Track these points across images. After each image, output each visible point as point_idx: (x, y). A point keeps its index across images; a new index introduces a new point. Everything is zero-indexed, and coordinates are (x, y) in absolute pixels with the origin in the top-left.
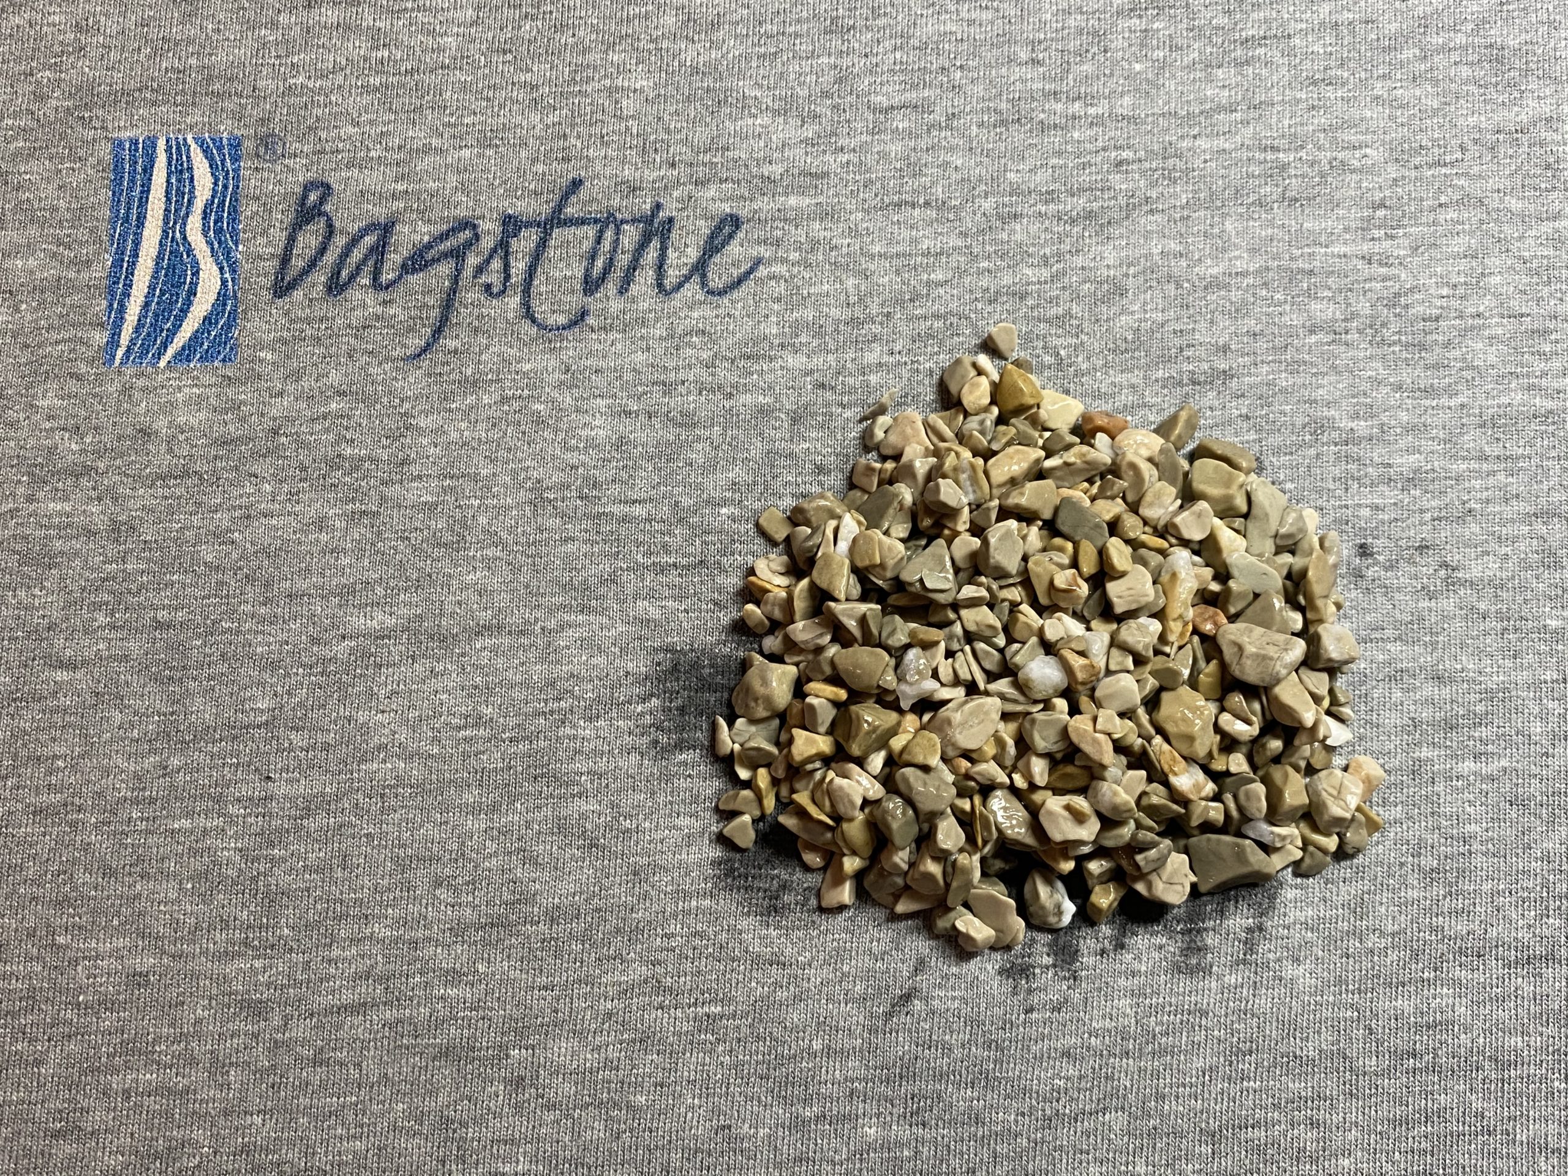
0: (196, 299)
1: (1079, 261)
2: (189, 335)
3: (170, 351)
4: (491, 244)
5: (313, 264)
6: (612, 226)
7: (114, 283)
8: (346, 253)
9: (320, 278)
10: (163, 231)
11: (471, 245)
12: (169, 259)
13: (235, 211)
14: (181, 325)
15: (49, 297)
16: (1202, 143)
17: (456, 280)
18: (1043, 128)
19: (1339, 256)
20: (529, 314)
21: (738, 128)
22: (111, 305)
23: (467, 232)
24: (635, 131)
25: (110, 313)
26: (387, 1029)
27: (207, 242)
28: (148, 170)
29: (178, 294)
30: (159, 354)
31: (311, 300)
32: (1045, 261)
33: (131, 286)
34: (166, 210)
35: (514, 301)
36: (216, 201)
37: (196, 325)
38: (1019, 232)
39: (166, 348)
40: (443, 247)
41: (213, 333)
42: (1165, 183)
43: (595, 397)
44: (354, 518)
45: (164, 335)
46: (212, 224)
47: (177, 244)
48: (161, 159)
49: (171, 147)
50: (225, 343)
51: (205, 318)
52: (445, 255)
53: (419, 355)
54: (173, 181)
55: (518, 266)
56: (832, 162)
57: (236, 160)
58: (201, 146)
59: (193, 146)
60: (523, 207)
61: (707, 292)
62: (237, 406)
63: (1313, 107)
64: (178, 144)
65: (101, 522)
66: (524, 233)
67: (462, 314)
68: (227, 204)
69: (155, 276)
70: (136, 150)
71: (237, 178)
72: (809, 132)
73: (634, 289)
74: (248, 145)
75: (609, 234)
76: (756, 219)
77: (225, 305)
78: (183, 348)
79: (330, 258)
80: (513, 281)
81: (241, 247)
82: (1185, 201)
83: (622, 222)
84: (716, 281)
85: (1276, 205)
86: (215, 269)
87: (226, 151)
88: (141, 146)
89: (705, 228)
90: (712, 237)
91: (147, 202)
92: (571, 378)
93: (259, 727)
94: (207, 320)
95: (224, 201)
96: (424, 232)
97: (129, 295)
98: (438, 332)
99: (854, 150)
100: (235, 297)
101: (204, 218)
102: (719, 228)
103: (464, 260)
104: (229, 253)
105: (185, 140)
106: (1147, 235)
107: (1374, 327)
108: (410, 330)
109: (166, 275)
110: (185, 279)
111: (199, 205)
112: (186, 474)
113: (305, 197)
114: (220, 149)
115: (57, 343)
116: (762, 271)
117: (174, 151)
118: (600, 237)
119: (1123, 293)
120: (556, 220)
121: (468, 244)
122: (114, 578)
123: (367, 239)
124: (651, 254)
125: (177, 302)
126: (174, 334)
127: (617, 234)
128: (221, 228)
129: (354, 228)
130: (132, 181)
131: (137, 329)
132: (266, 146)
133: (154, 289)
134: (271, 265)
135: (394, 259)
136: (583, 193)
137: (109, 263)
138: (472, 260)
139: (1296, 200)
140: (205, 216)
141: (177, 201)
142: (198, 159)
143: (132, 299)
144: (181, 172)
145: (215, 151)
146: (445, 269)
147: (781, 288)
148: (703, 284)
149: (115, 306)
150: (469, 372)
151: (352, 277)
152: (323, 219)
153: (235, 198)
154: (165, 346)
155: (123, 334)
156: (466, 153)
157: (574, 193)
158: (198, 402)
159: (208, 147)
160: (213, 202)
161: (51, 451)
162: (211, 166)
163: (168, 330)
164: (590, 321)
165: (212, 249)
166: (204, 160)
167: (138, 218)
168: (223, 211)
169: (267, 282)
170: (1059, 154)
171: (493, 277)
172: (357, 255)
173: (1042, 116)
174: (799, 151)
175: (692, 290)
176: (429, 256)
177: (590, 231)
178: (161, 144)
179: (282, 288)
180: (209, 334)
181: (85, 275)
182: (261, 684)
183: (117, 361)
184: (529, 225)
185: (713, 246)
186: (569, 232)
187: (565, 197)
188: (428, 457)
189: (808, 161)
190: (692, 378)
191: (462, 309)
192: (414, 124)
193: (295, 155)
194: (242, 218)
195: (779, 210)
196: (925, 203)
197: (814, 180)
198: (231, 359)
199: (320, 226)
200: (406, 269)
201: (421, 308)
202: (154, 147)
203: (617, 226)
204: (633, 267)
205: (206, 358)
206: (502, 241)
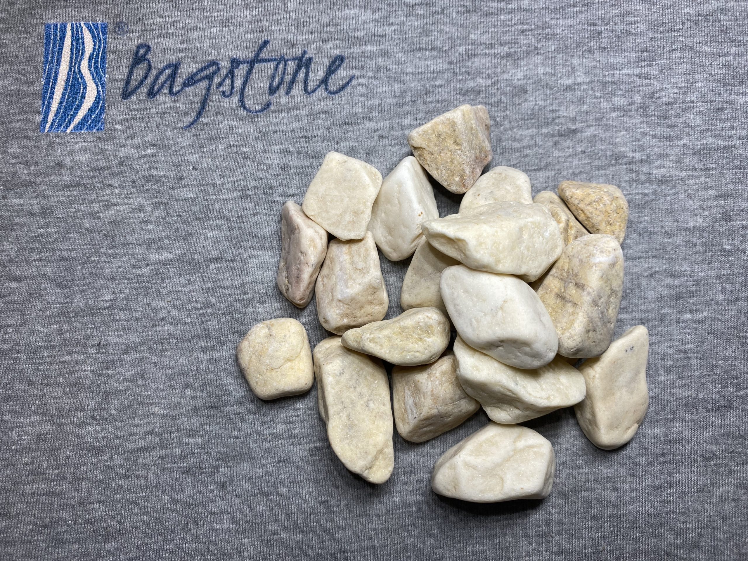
0: (85, 101)
1: (505, 76)
2: (81, 117)
3: (72, 126)
4: (225, 72)
5: (141, 83)
6: (283, 62)
7: (45, 92)
8: (157, 78)
9: (144, 90)
10: (70, 68)
11: (216, 73)
12: (72, 81)
13: (104, 57)
14: (77, 113)
15: (14, 99)
16: (561, 22)
17: (208, 90)
18: (487, 15)
19: (626, 75)
20: (243, 105)
21: (343, 15)
22: (44, 103)
23: (214, 67)
24: (294, 17)
25: (43, 107)
27: (90, 73)
28: (62, 38)
29: (76, 98)
30: (67, 127)
31: (139, 100)
32: (489, 76)
33: (53, 94)
34: (71, 58)
35: (235, 100)
36: (95, 53)
37: (85, 113)
38: (477, 62)
40: (202, 74)
41: (93, 117)
42: (544, 41)
43: (273, 145)
44: (156, 206)
45: (69, 117)
46: (93, 64)
47: (76, 74)
48: (69, 33)
49: (74, 28)
50: (99, 121)
51: (89, 109)
52: (204, 78)
53: (190, 126)
54: (74, 44)
55: (238, 83)
56: (388, 30)
57: (105, 34)
58: (88, 28)
59: (84, 27)
60: (240, 54)
61: (329, 93)
62: (103, 151)
64: (77, 26)
65: (36, 209)
66: (241, 66)
67: (211, 105)
68: (100, 55)
69: (65, 89)
70: (57, 29)
71: (105, 42)
72: (377, 16)
73: (294, 92)
74: (111, 27)
75: (281, 66)
76: (351, 57)
77: (99, 103)
78: (79, 124)
79: (149, 80)
80: (235, 89)
81: (107, 76)
82: (553, 49)
83: (288, 60)
84: (332, 87)
85: (596, 51)
86: (94, 86)
87: (100, 30)
88: (59, 27)
89: (327, 62)
90: (330, 67)
91: (62, 54)
92: (262, 136)
93: (105, 309)
94: (91, 110)
95: (99, 54)
96: (194, 67)
97: (52, 98)
98: (199, 114)
99: (398, 24)
100: (104, 99)
101: (89, 62)
102: (334, 62)
103: (212, 80)
104: (101, 78)
105: (80, 24)
106: (536, 66)
107: (643, 108)
108: (186, 114)
109: (71, 89)
110: (80, 90)
111: (87, 55)
112: (78, 184)
113: (137, 52)
114: (96, 29)
115: (18, 121)
116: (354, 82)
117: (75, 30)
118: (277, 68)
119: (526, 92)
120: (256, 60)
121: (214, 73)
122: (42, 236)
123: (167, 71)
124: (301, 75)
125: (76, 102)
126: (74, 117)
127: (285, 66)
128: (97, 67)
129: (161, 66)
130: (54, 44)
131: (56, 115)
132: (119, 27)
133: (65, 95)
134: (121, 84)
135: (179, 81)
136: (269, 47)
137: (43, 83)
138: (216, 80)
140: (90, 60)
141: (76, 53)
142: (86, 34)
143: (54, 100)
144: (78, 40)
145: (94, 30)
146: (203, 84)
147: (363, 90)
148: (326, 89)
149: (46, 103)
150: (213, 134)
151: (159, 90)
152: (146, 62)
153: (104, 52)
154: (70, 123)
155: (49, 117)
156: (214, 30)
157: (265, 47)
158: (85, 150)
159: (91, 28)
160: (93, 54)
161: (15, 174)
162: (93, 37)
163: (71, 115)
164: (272, 108)
165: (93, 76)
166: (90, 34)
167: (57, 61)
168: (98, 58)
169: (119, 92)
170: (495, 26)
171: (226, 88)
172: (162, 79)
173: (486, 9)
174: (371, 25)
175: (321, 92)
176: (196, 79)
177: (272, 65)
178: (69, 27)
179: (126, 95)
180: (91, 117)
181: (32, 88)
182: (107, 288)
183: (46, 130)
184: (243, 63)
185: (331, 71)
186: (262, 65)
187: (261, 49)
188: (192, 175)
189: (376, 29)
190: (319, 134)
191: (211, 103)
192: (189, 17)
193: (133, 32)
194: (107, 62)
195: (362, 52)
196: (431, 49)
197: (379, 38)
198: (101, 129)
199: (145, 65)
200: (185, 85)
201: (191, 104)
202: (65, 27)
203: (285, 62)
204: (293, 81)
205: (90, 128)
206: (230, 70)
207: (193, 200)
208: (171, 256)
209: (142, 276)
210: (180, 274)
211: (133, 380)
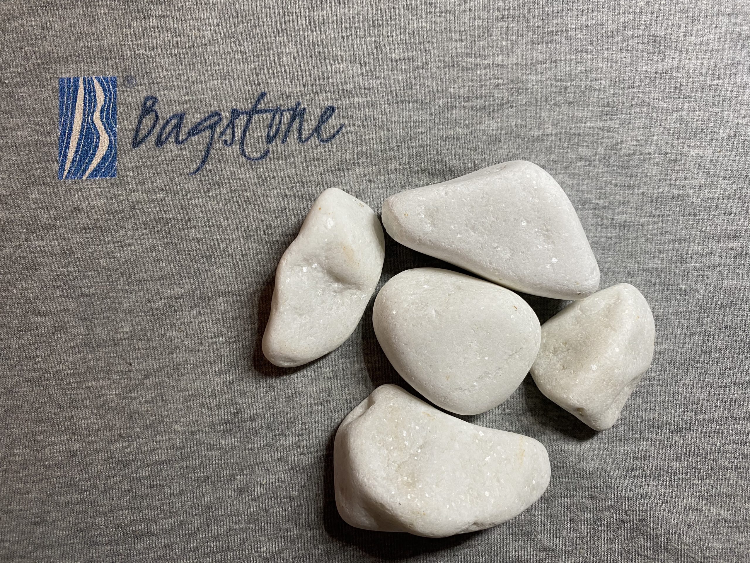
0: (99, 149)
1: (481, 127)
2: (96, 165)
3: (88, 173)
4: (227, 123)
5: (149, 133)
6: (279, 113)
7: (62, 142)
8: (164, 128)
9: (153, 138)
10: (83, 119)
12: (86, 132)
13: (115, 110)
14: (92, 161)
15: (33, 148)
17: (211, 138)
18: (464, 69)
19: (590, 128)
20: (243, 153)
21: (333, 69)
22: (61, 152)
23: (216, 117)
24: (288, 71)
25: (60, 156)
26: (182, 470)
27: (102, 124)
28: (76, 92)
29: (90, 147)
30: (83, 174)
31: (148, 149)
32: (466, 126)
33: (69, 144)
34: (84, 110)
35: (236, 147)
36: (106, 106)
37: (99, 160)
39: (86, 171)
40: (206, 124)
41: (106, 164)
43: (272, 189)
44: (167, 245)
45: (85, 165)
46: (105, 116)
47: (90, 125)
48: (81, 87)
49: (86, 82)
50: (112, 169)
51: (103, 158)
53: (195, 172)
54: (87, 97)
55: (239, 132)
56: (374, 83)
57: (115, 87)
58: (99, 81)
59: (95, 81)
60: (240, 106)
61: (321, 141)
62: (116, 196)
63: (578, 63)
64: (88, 80)
65: (57, 250)
66: (241, 117)
67: (214, 153)
68: (111, 107)
69: (80, 139)
70: (70, 83)
71: (115, 95)
72: (364, 70)
73: (289, 140)
74: (120, 81)
75: (277, 116)
76: (341, 107)
77: (111, 151)
78: (93, 171)
79: (157, 130)
80: (236, 138)
81: (117, 126)
83: (283, 111)
84: (324, 135)
86: (106, 136)
87: (110, 83)
88: (72, 81)
89: (319, 112)
90: (322, 116)
91: (75, 106)
92: (262, 181)
93: (125, 339)
94: (104, 158)
95: (110, 105)
96: (198, 117)
97: (69, 148)
98: (204, 162)
99: (384, 78)
100: (116, 147)
101: (101, 113)
102: (325, 113)
103: (215, 130)
104: (112, 129)
105: (92, 78)
107: (606, 158)
108: (192, 161)
109: (85, 139)
110: (93, 140)
111: (99, 107)
112: (95, 227)
113: (145, 103)
114: (107, 82)
115: (38, 169)
116: (344, 130)
117: (87, 83)
118: (273, 118)
119: (500, 141)
120: (255, 111)
121: (217, 123)
122: (63, 274)
123: (173, 121)
124: (296, 125)
125: (90, 150)
126: (89, 165)
127: (281, 116)
128: (109, 118)
129: (167, 116)
130: (68, 97)
131: (72, 163)
132: (128, 81)
133: (80, 145)
134: (131, 134)
135: (184, 130)
136: (266, 98)
137: (59, 133)
138: (219, 130)
139: (571, 103)
140: (102, 112)
141: (89, 106)
142: (98, 87)
143: (70, 149)
144: (90, 93)
145: (105, 83)
147: (352, 137)
148: (319, 137)
149: (63, 153)
150: (217, 179)
151: (166, 139)
152: (154, 113)
153: (114, 104)
154: (85, 170)
155: (66, 165)
156: (216, 82)
157: (262, 99)
158: (99, 195)
159: (102, 81)
160: (105, 106)
161: (36, 218)
162: (103, 90)
163: (86, 163)
164: (270, 155)
165: (105, 127)
166: (101, 87)
167: (72, 113)
168: (109, 110)
169: (129, 141)
171: (227, 137)
172: (169, 128)
173: (464, 64)
174: (359, 79)
175: (314, 140)
176: (200, 128)
177: (269, 115)
178: (81, 81)
179: (136, 144)
180: (105, 165)
181: (49, 139)
182: (126, 320)
183: (64, 177)
184: (243, 113)
185: (322, 120)
186: (260, 116)
187: (259, 100)
188: (199, 218)
189: (364, 83)
190: (314, 180)
191: (214, 151)
192: (192, 70)
193: (141, 85)
194: (118, 113)
195: (351, 104)
196: (414, 101)
197: (366, 91)
198: (114, 176)
199: (152, 116)
200: (190, 134)
201: (196, 151)
202: (78, 82)
203: (281, 113)
204: (288, 131)
205: (104, 175)
206: (231, 121)
207: (201, 240)
208: (182, 291)
209: (157, 309)
210: (191, 307)
211: (153, 401)
